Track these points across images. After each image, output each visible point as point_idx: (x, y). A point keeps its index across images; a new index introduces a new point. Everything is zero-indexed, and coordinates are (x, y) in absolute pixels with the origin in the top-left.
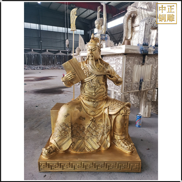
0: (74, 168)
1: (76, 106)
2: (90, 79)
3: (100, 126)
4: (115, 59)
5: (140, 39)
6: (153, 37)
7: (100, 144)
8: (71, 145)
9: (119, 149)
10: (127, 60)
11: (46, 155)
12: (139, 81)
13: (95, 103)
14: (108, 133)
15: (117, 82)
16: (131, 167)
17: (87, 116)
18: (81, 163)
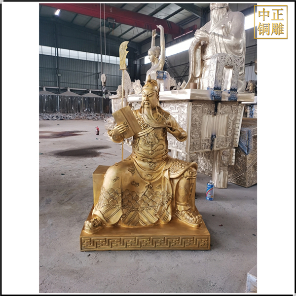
0: (126, 245)
1: (127, 168)
2: (146, 133)
3: (158, 193)
4: (178, 106)
5: (210, 81)
6: (228, 78)
7: (158, 217)
8: (121, 217)
9: (183, 223)
10: (194, 108)
11: (90, 229)
12: (210, 137)
13: (151, 164)
14: (169, 203)
15: (180, 137)
16: (198, 243)
17: (142, 181)
18: (135, 238)
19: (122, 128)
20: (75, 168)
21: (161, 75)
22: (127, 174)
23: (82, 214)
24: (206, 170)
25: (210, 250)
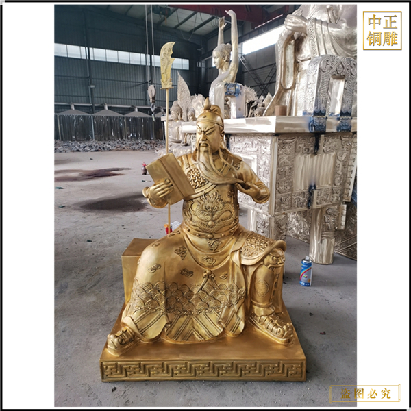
0: (173, 373)
1: (174, 249)
2: (203, 193)
3: (223, 287)
4: (256, 142)
5: (308, 102)
6: (337, 95)
7: (224, 325)
8: (165, 326)
9: (262, 335)
10: (281, 146)
11: (116, 348)
12: (307, 188)
13: (212, 242)
14: (240, 303)
15: (259, 198)
16: (286, 371)
17: (197, 269)
18: (186, 363)
19: (162, 190)
20: (107, 229)
21: (232, 90)
22: (173, 259)
23: (110, 311)
24: (301, 233)
25: (305, 382)
